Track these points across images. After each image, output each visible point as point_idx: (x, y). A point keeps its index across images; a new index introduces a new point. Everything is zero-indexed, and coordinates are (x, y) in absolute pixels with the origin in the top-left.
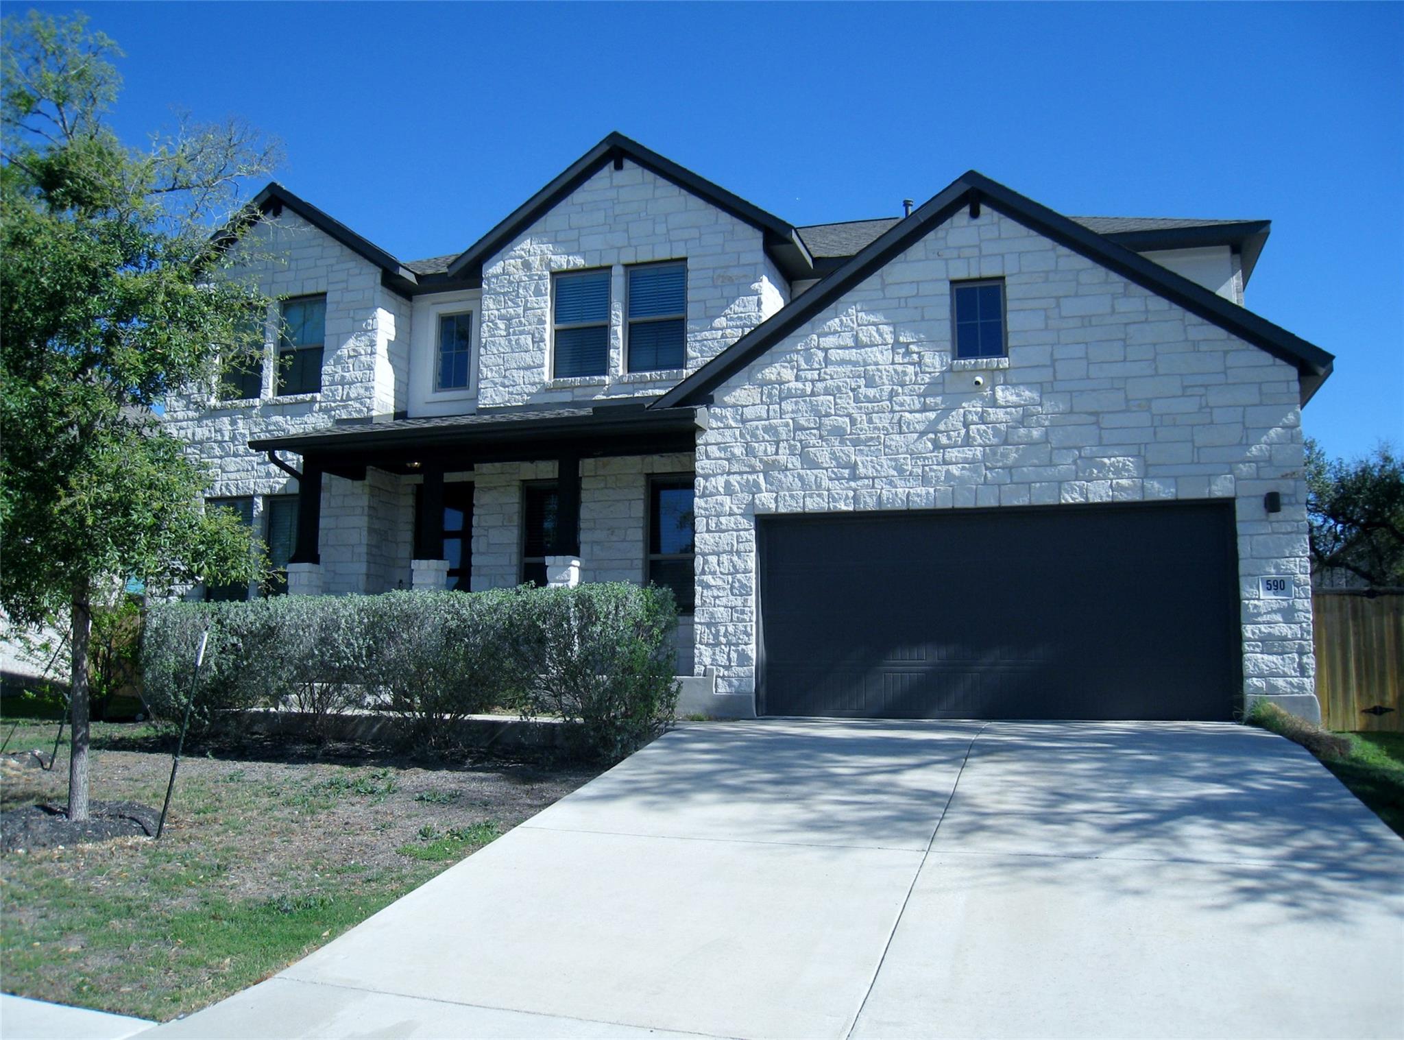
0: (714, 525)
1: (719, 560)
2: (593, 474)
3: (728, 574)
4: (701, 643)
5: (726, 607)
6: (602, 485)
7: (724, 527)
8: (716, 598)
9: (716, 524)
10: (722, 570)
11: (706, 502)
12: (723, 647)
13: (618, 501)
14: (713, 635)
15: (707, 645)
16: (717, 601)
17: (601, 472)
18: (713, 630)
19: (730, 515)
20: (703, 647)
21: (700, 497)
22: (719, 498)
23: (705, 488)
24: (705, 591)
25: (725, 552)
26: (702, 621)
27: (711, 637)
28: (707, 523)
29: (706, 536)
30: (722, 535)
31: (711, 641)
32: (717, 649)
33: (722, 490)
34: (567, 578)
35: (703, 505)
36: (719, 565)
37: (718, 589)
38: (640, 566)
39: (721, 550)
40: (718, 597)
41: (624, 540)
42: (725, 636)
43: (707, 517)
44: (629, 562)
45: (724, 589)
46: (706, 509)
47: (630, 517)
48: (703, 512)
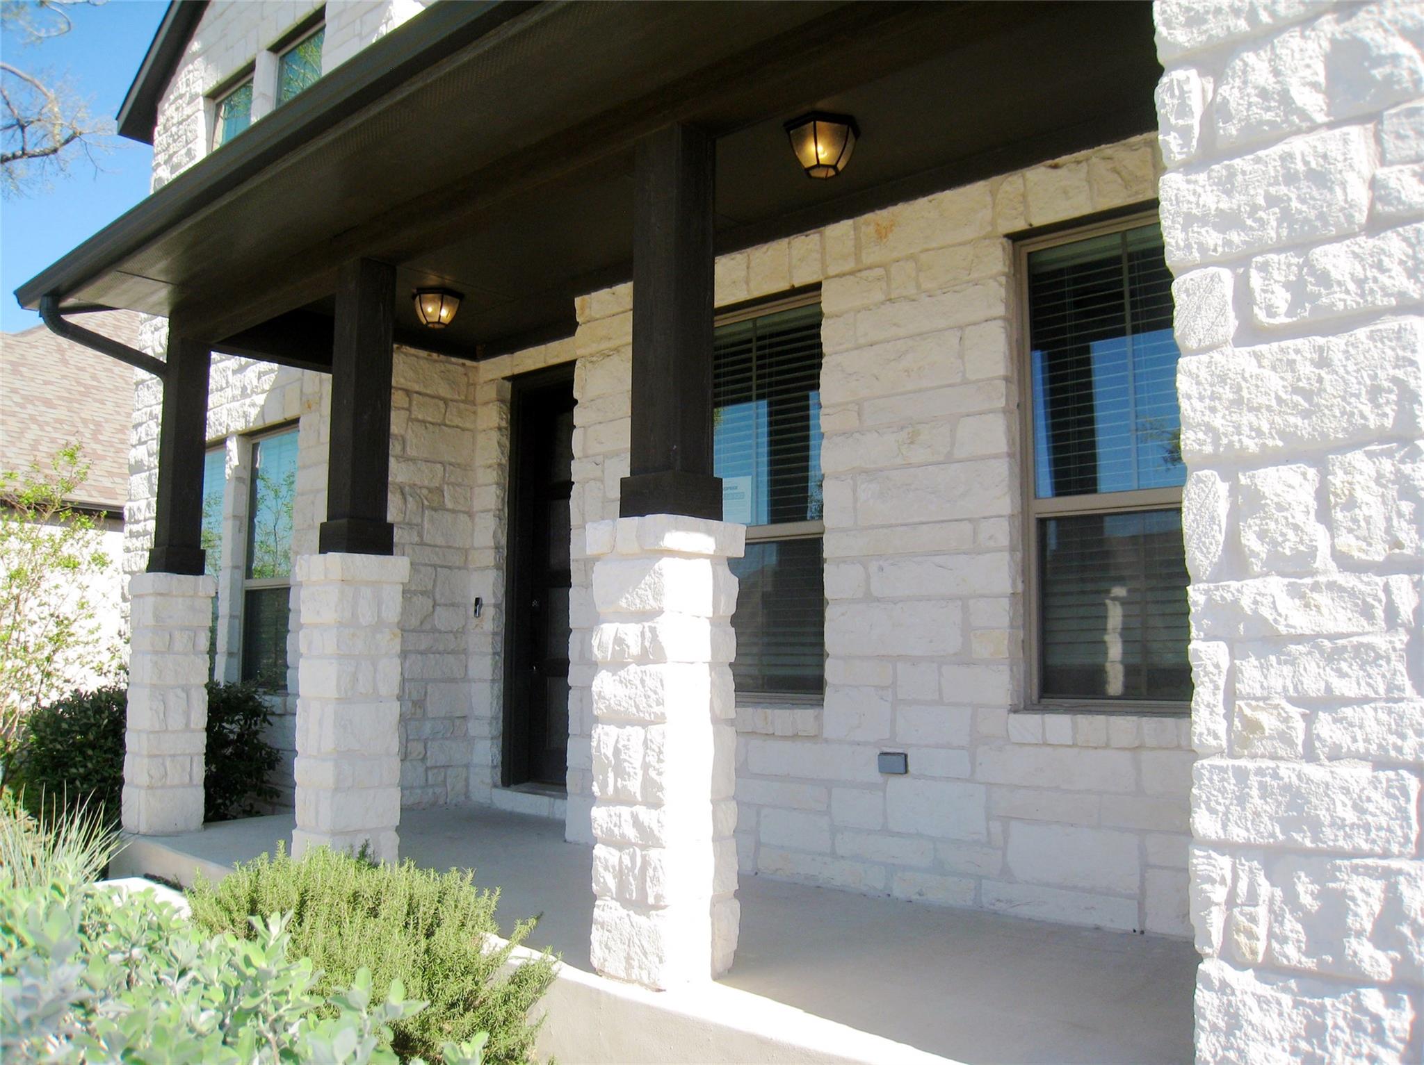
0: (1281, 299)
1: (1322, 494)
2: (850, 265)
3: (1387, 567)
4: (1230, 954)
5: (1381, 764)
6: (880, 297)
7: (1342, 300)
8: (1312, 706)
9: (1297, 289)
10: (1347, 542)
11: (1227, 186)
12: (1373, 999)
13: (921, 335)
14: (1308, 920)
15: (1270, 970)
16: (1325, 727)
17: (872, 255)
18: (1305, 890)
19: (1377, 224)
20: (1244, 982)
21: (1189, 167)
22: (1298, 145)
23: (1215, 112)
24: (1250, 668)
25: (1359, 439)
26: (1238, 834)
27: (1292, 926)
28: (1243, 297)
29: (1240, 360)
30: (1337, 343)
31: (1292, 954)
32: (1336, 1009)
33: (1313, 103)
34: (652, 604)
35: (1212, 200)
36: (1324, 514)
37: (1331, 658)
38: (1004, 540)
39: (1334, 427)
40: (1332, 702)
41: (949, 460)
42: (1385, 935)
43: (1239, 262)
44: (967, 527)
45: (1365, 656)
46: (1227, 221)
47: (965, 382)
48: (1212, 238)
